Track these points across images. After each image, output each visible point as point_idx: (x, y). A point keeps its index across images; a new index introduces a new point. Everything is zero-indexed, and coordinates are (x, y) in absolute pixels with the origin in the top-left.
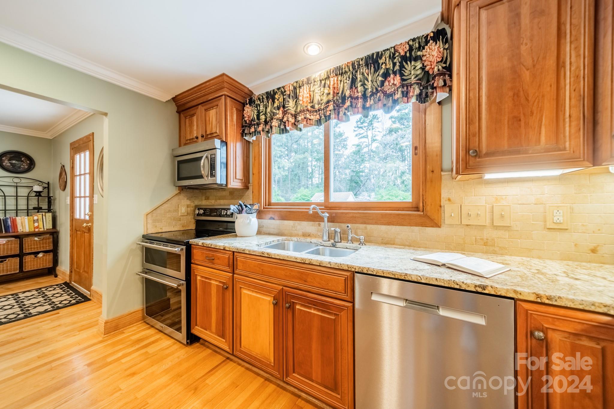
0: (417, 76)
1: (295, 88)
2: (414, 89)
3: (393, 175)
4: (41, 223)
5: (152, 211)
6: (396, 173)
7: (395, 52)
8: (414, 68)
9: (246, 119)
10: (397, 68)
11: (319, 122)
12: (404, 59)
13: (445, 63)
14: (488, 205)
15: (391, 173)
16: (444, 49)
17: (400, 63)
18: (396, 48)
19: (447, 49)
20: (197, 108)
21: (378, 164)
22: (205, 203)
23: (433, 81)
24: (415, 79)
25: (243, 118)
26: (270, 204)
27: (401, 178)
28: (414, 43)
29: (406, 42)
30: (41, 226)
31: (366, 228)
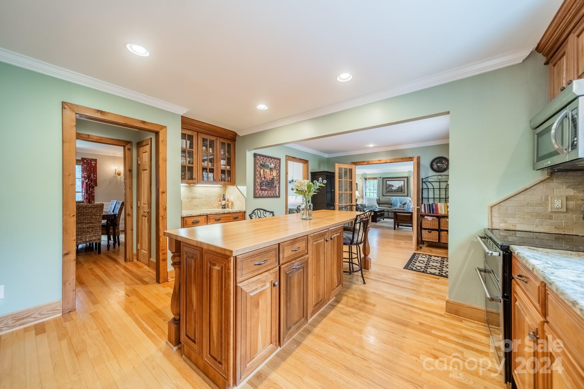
5: (500, 203)
20: (568, 41)
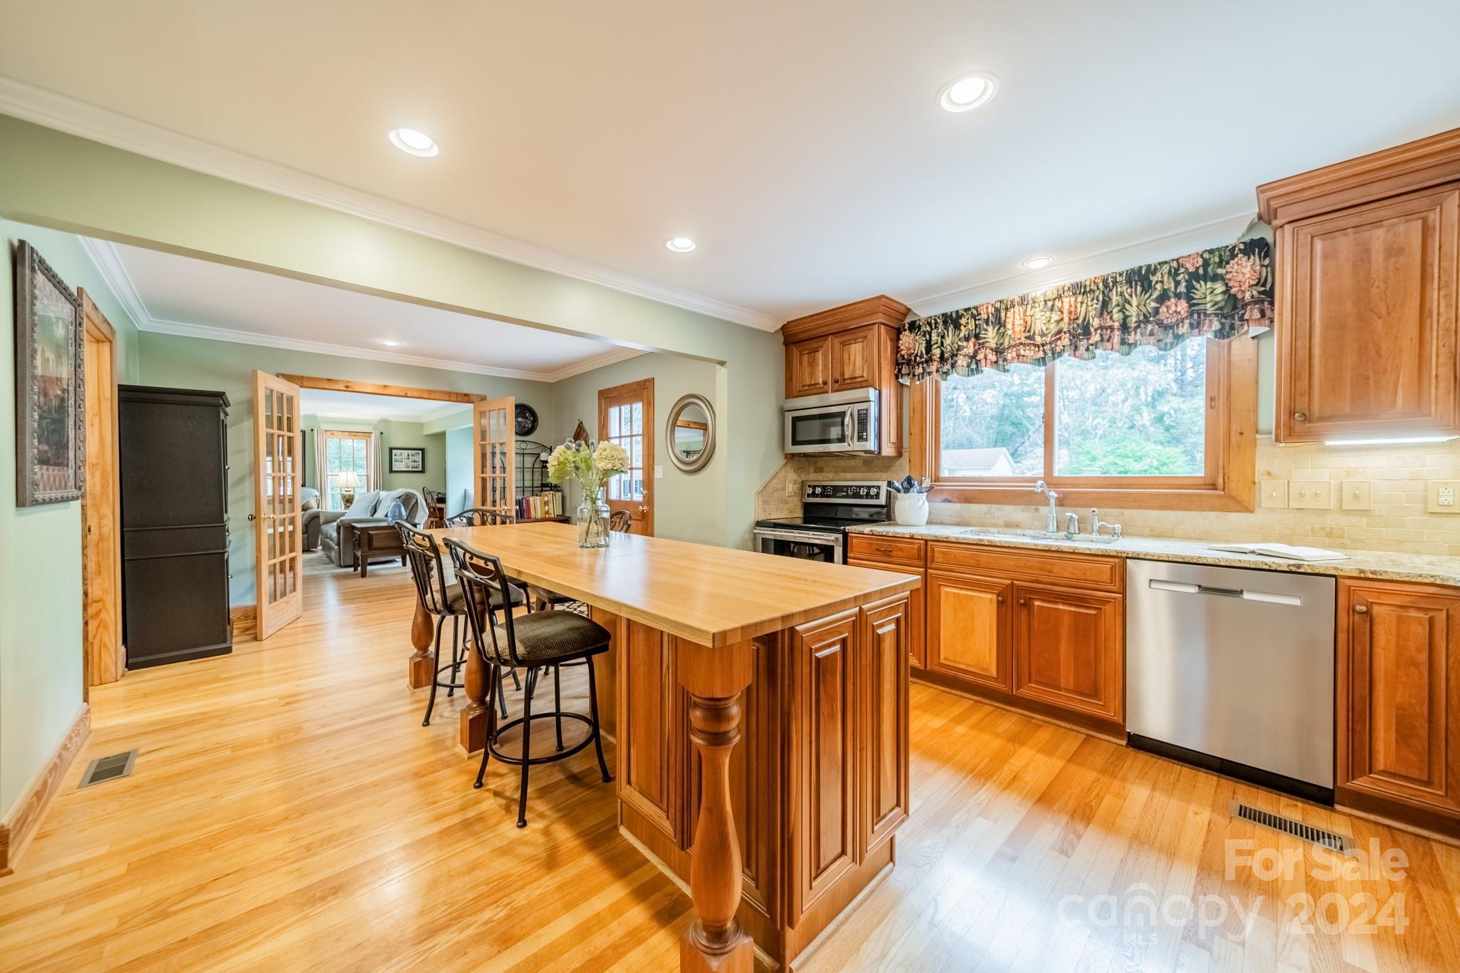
0: (1216, 303)
1: (998, 310)
2: (1210, 321)
3: (1128, 403)
4: (551, 505)
5: (762, 489)
6: (1138, 394)
7: (1179, 266)
8: (1212, 293)
9: (903, 353)
10: (1182, 288)
11: (1042, 361)
12: (1195, 276)
13: (1263, 286)
14: (1333, 481)
15: (1121, 396)
16: (1262, 266)
17: (1186, 281)
18: (1181, 261)
19: (1267, 266)
20: (826, 340)
21: (1080, 373)
22: (813, 477)
23: (1243, 311)
24: (1213, 308)
25: (898, 352)
26: (937, 479)
27: (1154, 407)
28: (1212, 256)
29: (1198, 254)
30: (551, 511)
31: (1122, 514)
